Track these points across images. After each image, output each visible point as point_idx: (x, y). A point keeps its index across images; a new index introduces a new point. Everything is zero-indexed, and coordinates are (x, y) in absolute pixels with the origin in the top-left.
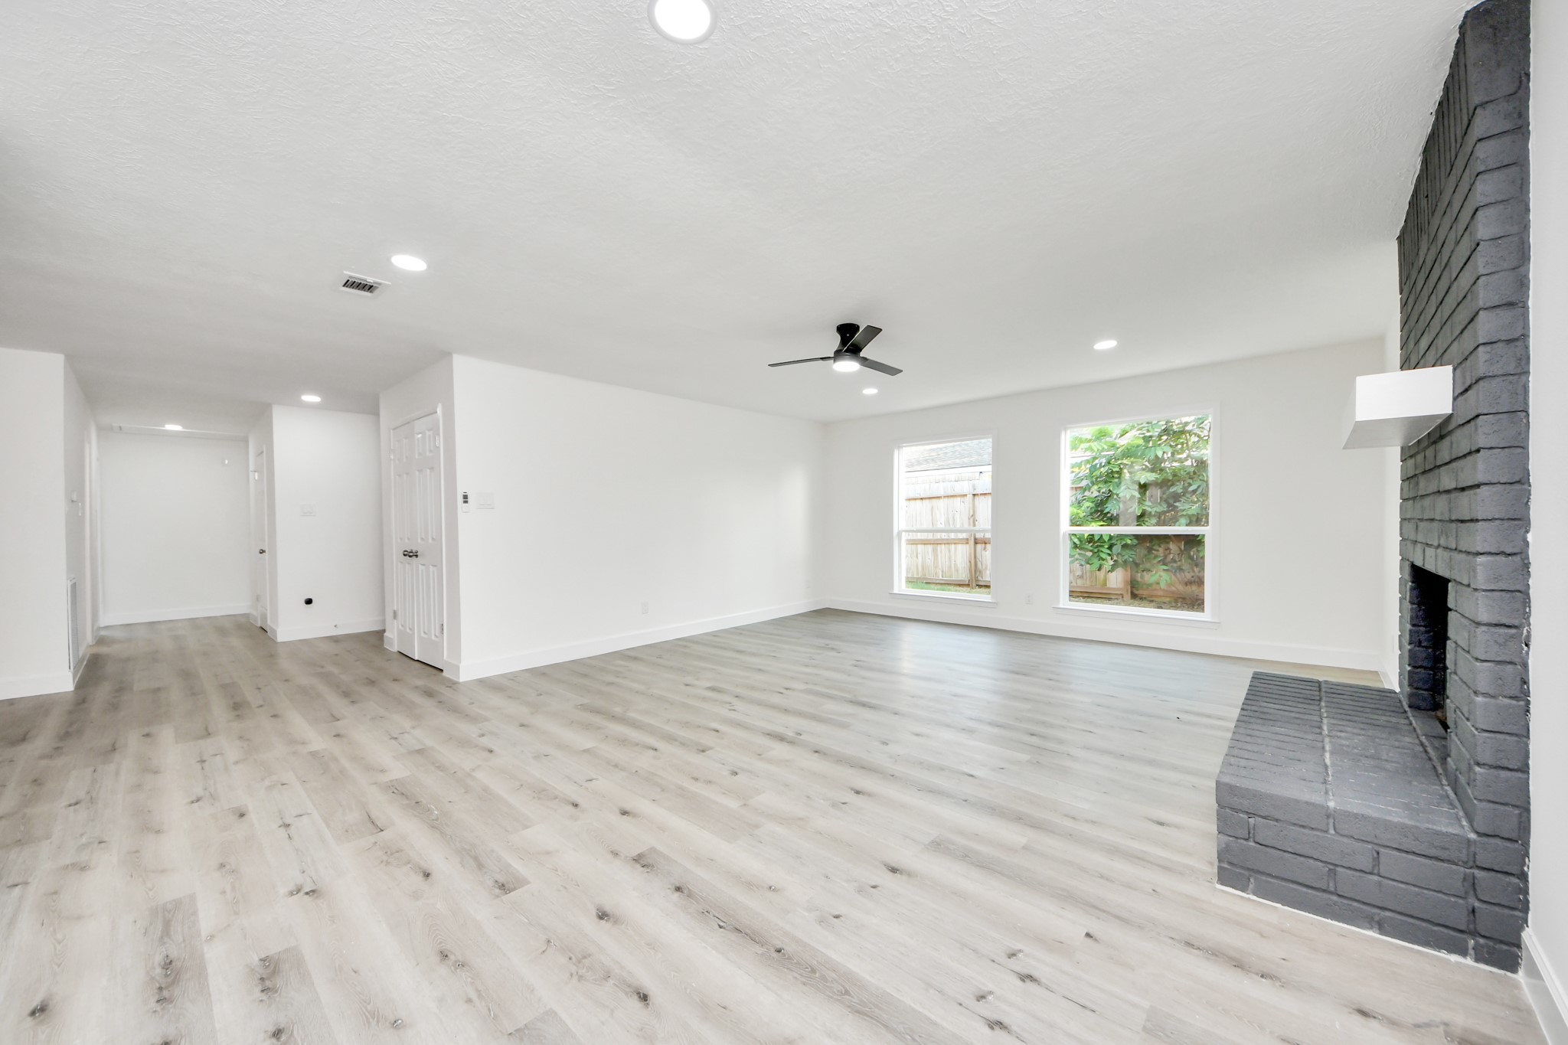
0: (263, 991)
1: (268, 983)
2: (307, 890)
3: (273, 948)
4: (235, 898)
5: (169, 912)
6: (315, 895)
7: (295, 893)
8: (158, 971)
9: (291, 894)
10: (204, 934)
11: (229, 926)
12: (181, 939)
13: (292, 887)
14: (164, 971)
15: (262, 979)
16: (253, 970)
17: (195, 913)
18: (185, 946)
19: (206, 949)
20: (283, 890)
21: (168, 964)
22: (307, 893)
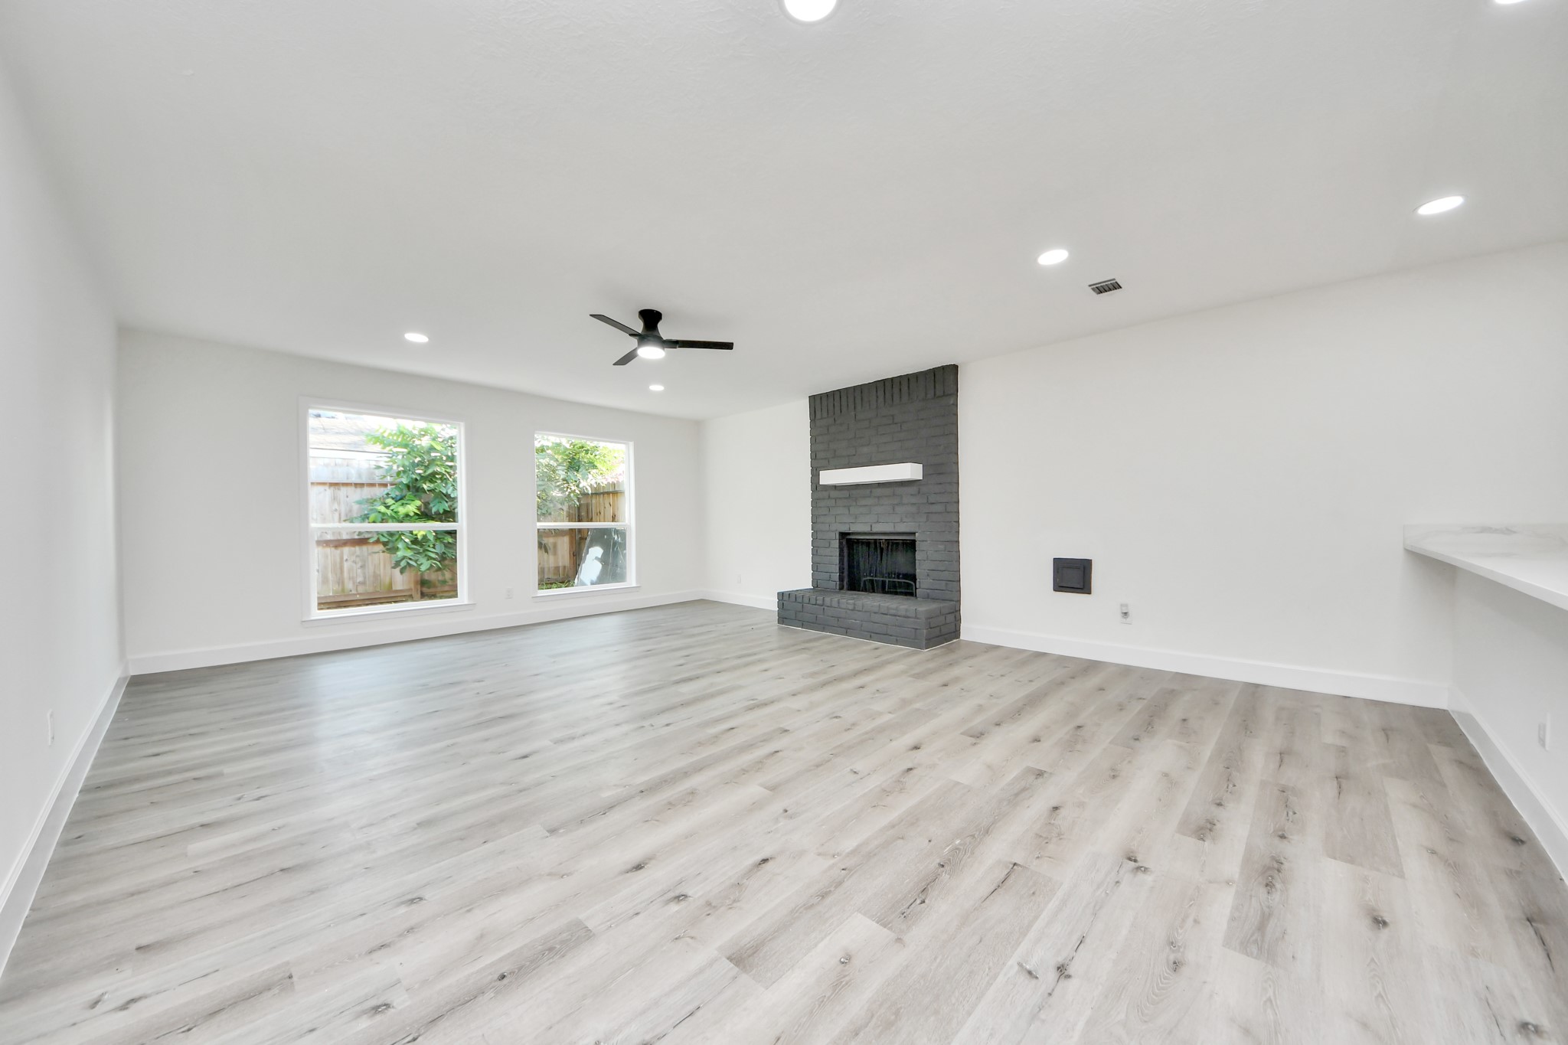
0: (1214, 825)
1: (1209, 826)
2: (1133, 863)
3: (1191, 842)
4: (1191, 906)
5: (1256, 941)
6: (1131, 854)
7: (1143, 869)
8: (1278, 886)
9: (1146, 870)
10: (1233, 890)
11: (1210, 882)
12: (1253, 899)
13: (1140, 875)
14: (1274, 882)
15: (1210, 830)
16: (1213, 839)
17: (1233, 919)
18: (1252, 890)
19: (1237, 876)
20: (1148, 878)
21: (1269, 885)
22: (1135, 861)
